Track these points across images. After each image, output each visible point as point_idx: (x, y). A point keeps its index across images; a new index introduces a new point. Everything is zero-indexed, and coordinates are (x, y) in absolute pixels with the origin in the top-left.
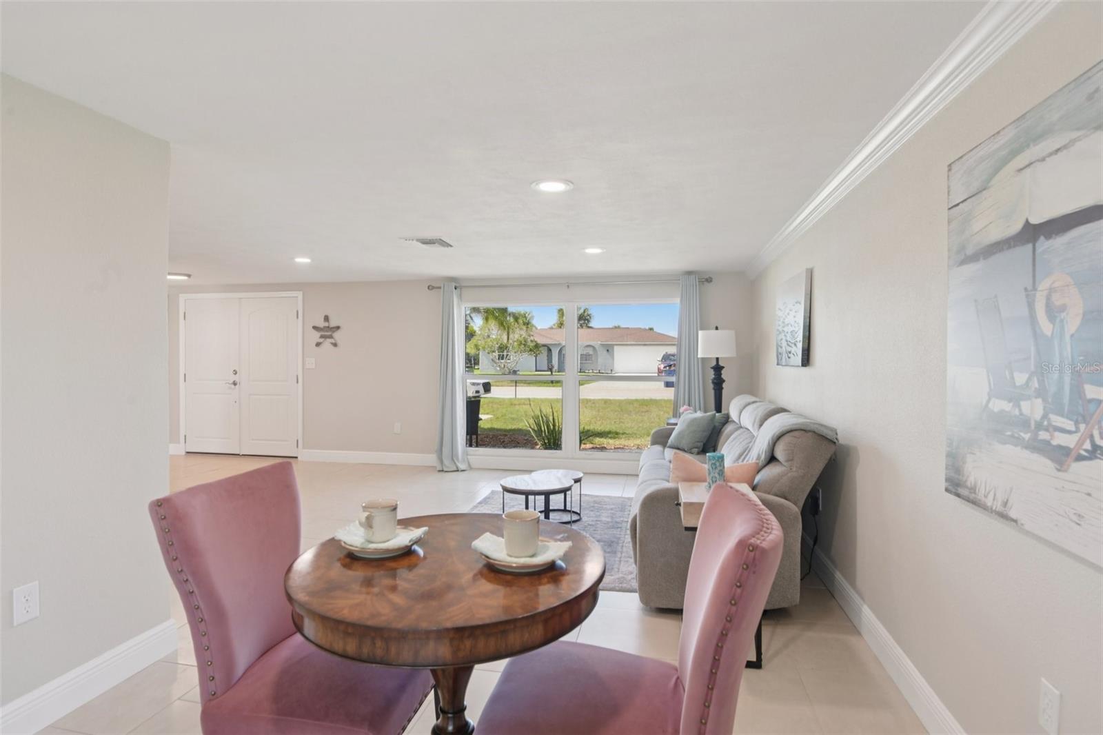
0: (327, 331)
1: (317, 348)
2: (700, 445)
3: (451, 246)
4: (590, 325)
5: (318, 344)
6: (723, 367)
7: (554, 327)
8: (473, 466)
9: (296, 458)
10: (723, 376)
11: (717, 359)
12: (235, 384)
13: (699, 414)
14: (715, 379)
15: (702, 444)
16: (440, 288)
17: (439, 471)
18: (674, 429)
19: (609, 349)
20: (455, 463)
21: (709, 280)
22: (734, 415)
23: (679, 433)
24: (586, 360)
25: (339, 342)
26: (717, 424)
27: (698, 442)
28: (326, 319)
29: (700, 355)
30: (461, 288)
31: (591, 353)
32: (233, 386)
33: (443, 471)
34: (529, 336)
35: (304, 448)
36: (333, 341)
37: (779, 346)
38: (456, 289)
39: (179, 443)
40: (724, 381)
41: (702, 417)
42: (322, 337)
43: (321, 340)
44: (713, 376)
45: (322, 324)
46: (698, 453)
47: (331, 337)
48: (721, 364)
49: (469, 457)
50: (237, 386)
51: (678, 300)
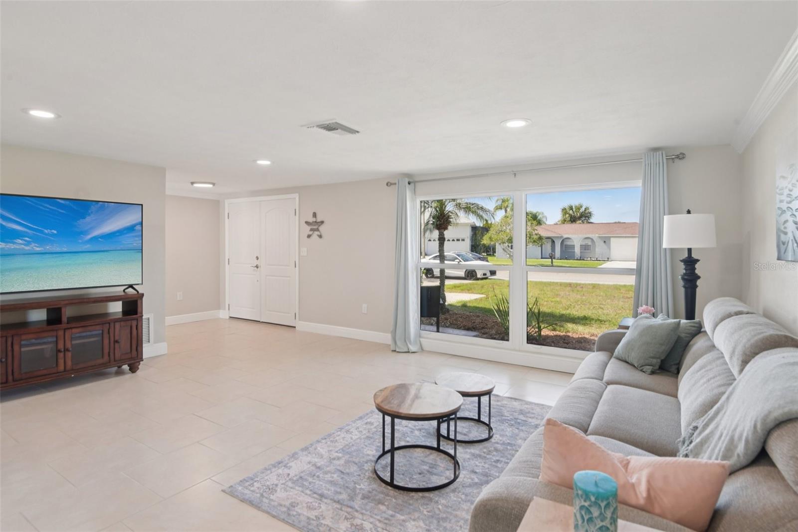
0: (315, 225)
1: (309, 239)
2: (657, 362)
3: (358, 132)
4: (591, 220)
5: (309, 236)
6: (698, 261)
7: (558, 223)
8: (425, 349)
9: (295, 327)
10: (697, 271)
11: (690, 250)
12: (257, 267)
13: (659, 320)
14: (685, 274)
15: (659, 361)
16: (395, 184)
17: (393, 351)
18: (625, 334)
19: (606, 241)
20: (407, 344)
21: (681, 157)
22: (707, 326)
23: (628, 343)
24: (585, 250)
25: (323, 235)
26: (683, 335)
27: (653, 358)
28: (315, 215)
29: (665, 246)
30: (415, 182)
31: (590, 243)
32: (256, 268)
33: (395, 351)
34: (534, 230)
35: (300, 320)
36: (319, 234)
37: (781, 232)
38: (409, 183)
39: (225, 309)
40: (699, 277)
41: (662, 324)
42: (311, 230)
43: (311, 233)
44: (684, 271)
45: (311, 220)
46: (653, 373)
47: (318, 230)
48: (695, 256)
49: (421, 339)
50: (259, 268)
51: (639, 183)
